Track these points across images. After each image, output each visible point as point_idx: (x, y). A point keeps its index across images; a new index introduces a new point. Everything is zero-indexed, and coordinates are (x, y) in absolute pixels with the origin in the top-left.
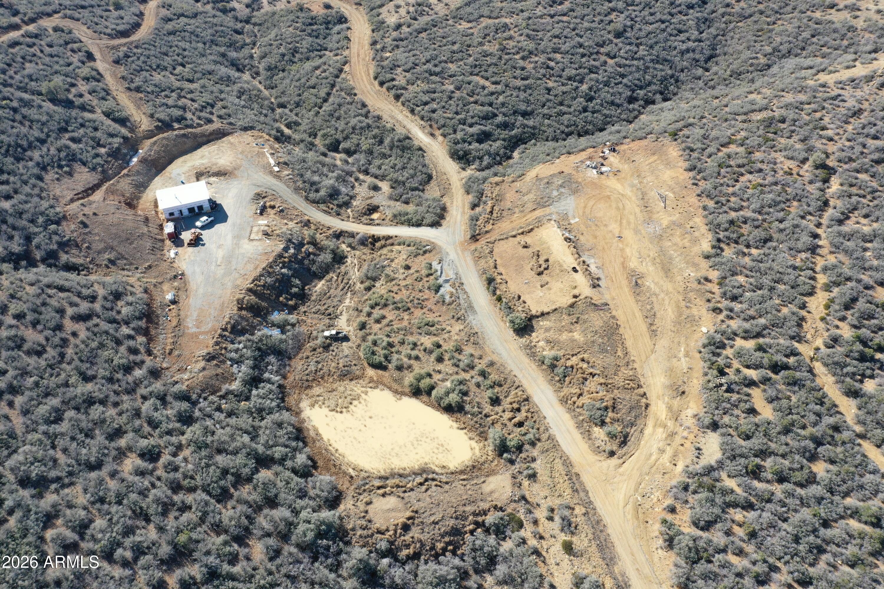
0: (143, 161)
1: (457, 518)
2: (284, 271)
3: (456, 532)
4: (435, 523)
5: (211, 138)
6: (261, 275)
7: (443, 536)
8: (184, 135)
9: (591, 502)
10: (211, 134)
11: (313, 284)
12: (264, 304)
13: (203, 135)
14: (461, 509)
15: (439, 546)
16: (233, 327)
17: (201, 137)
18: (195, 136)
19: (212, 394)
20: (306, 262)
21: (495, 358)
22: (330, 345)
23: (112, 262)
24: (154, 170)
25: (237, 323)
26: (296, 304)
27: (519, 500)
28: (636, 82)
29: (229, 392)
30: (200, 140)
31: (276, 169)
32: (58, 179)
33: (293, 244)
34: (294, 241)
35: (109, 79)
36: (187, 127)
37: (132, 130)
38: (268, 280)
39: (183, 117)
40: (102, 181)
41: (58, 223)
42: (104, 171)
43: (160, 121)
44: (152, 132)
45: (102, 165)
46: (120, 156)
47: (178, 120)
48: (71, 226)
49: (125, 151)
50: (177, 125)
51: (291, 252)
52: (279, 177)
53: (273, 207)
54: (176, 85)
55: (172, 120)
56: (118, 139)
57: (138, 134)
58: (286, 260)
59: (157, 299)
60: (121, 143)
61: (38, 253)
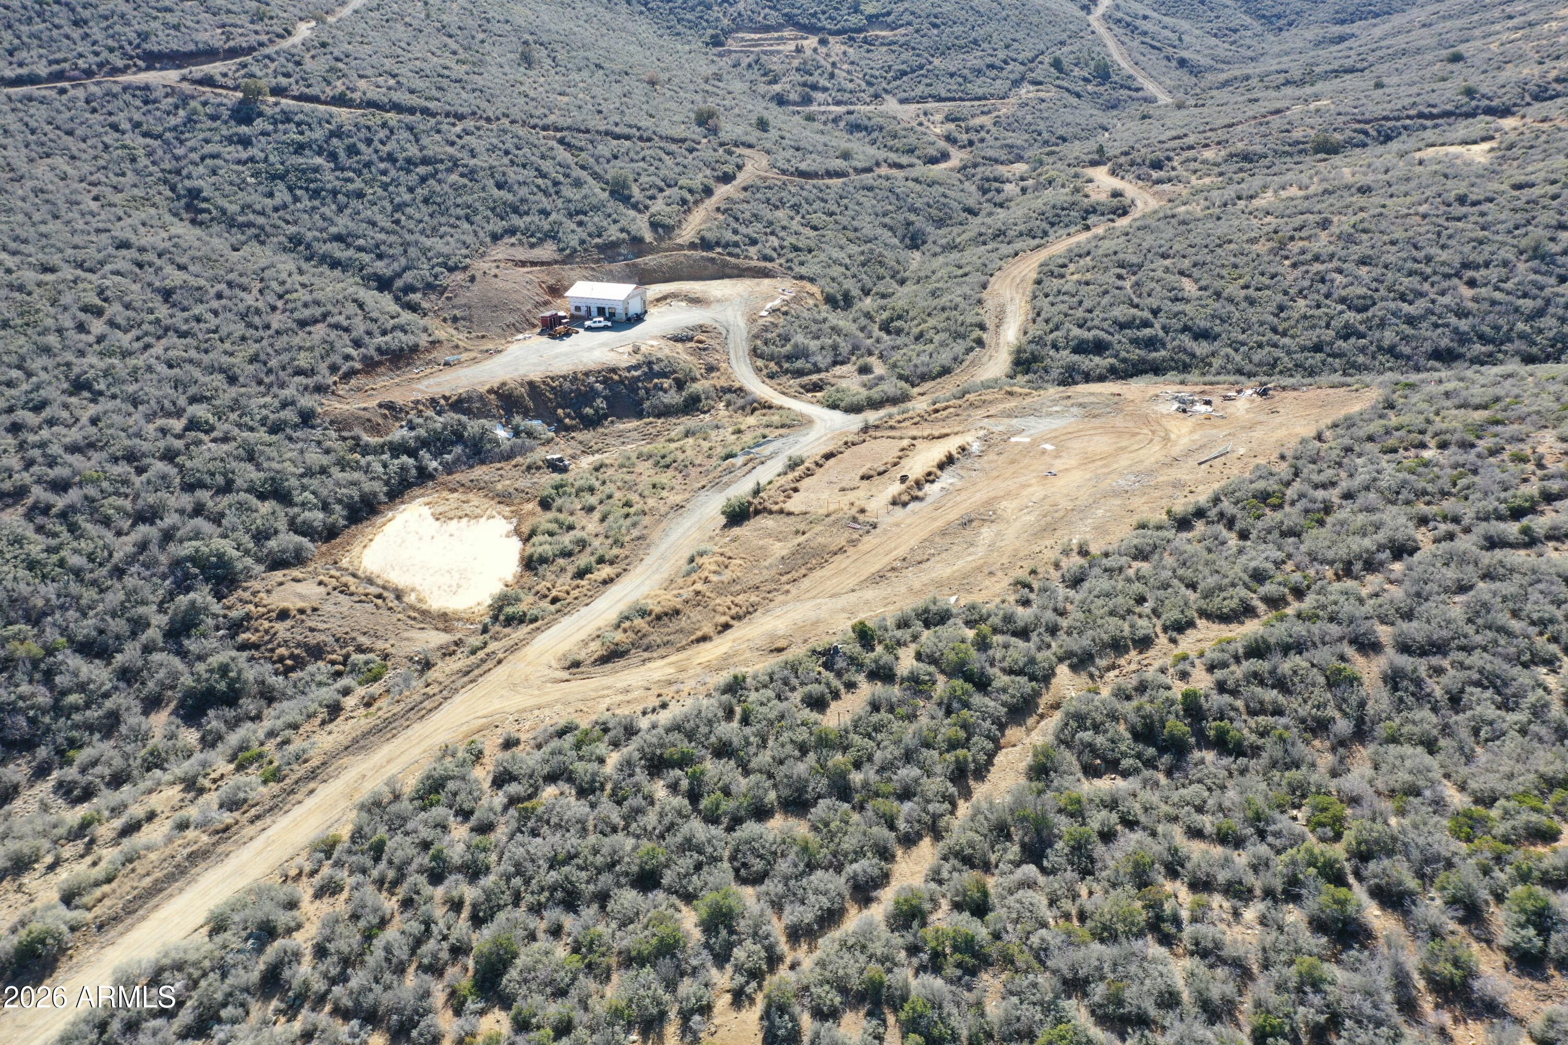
0: (633, 265)
1: (337, 640)
2: (599, 386)
3: (317, 652)
4: (312, 630)
5: (745, 273)
6: (565, 377)
7: (298, 645)
8: (713, 259)
9: (457, 690)
10: (749, 269)
11: (624, 419)
12: (531, 404)
13: (736, 267)
14: (354, 634)
15: (282, 651)
16: (460, 401)
18: (725, 264)
19: (339, 430)
20: (642, 392)
21: (655, 536)
22: (538, 468)
23: (455, 319)
25: (469, 399)
26: (573, 426)
27: (419, 662)
28: (1486, 329)
29: (357, 439)
30: (728, 271)
31: (764, 313)
32: (513, 245)
33: (651, 369)
34: (656, 368)
35: (714, 199)
36: (730, 254)
37: (660, 239)
38: (567, 385)
39: (736, 245)
40: (556, 262)
41: (451, 270)
42: (571, 256)
43: (703, 239)
44: (681, 247)
45: (575, 251)
46: (609, 253)
47: (726, 245)
48: (459, 276)
49: (623, 251)
50: (719, 250)
51: (636, 374)
52: (755, 321)
53: (700, 342)
54: (784, 223)
55: (718, 244)
56: (624, 235)
57: (663, 245)
58: (616, 377)
59: (435, 354)
60: (624, 241)
61: (399, 283)
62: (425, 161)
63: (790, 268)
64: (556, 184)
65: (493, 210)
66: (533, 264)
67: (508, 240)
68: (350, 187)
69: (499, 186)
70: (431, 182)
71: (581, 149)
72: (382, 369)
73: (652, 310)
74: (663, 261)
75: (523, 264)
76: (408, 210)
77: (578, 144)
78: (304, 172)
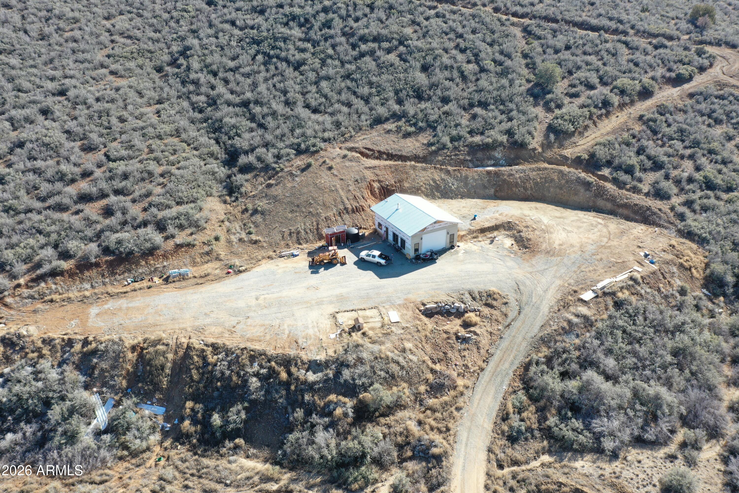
0: (497, 174)
2: (254, 382)
5: (620, 211)
6: (228, 352)
8: (588, 185)
10: (626, 206)
11: (252, 451)
12: (166, 383)
13: (612, 199)
17: (607, 200)
20: (299, 413)
23: (255, 212)
24: (492, 191)
26: (188, 436)
30: (600, 203)
31: (588, 296)
32: (389, 132)
33: (338, 374)
34: (346, 374)
35: (649, 103)
36: (615, 181)
37: (547, 146)
38: (222, 366)
39: (629, 170)
40: (416, 158)
41: (299, 152)
42: (435, 153)
43: (592, 155)
44: (564, 160)
45: (444, 147)
46: (480, 155)
47: (618, 168)
48: (300, 162)
49: (498, 154)
50: (606, 172)
51: (311, 377)
52: (566, 306)
53: (466, 325)
54: (715, 145)
55: (609, 163)
56: (504, 138)
57: (549, 154)
58: (284, 375)
59: (173, 261)
60: (501, 144)
61: (243, 160)
62: (377, 39)
63: (682, 217)
64: (483, 70)
65: (397, 92)
66: (390, 156)
67: (390, 126)
68: (299, 56)
69: (425, 68)
70: (367, 59)
71: (539, 38)
72: (93, 272)
73: (462, 246)
74: (533, 175)
75: (380, 155)
76: (324, 84)
77: (539, 32)
78: (276, 39)
